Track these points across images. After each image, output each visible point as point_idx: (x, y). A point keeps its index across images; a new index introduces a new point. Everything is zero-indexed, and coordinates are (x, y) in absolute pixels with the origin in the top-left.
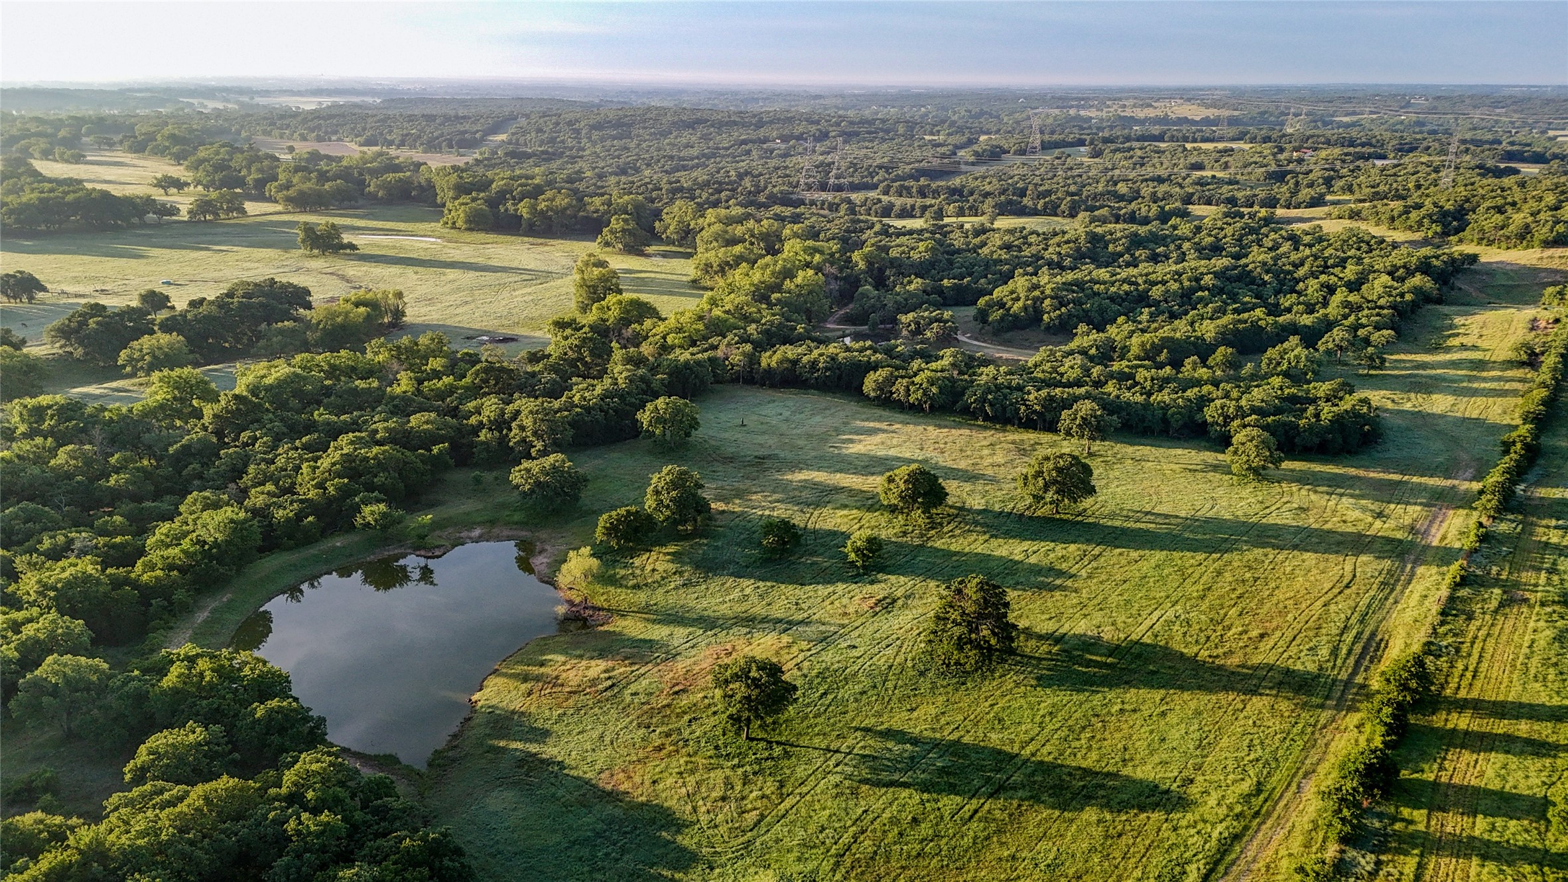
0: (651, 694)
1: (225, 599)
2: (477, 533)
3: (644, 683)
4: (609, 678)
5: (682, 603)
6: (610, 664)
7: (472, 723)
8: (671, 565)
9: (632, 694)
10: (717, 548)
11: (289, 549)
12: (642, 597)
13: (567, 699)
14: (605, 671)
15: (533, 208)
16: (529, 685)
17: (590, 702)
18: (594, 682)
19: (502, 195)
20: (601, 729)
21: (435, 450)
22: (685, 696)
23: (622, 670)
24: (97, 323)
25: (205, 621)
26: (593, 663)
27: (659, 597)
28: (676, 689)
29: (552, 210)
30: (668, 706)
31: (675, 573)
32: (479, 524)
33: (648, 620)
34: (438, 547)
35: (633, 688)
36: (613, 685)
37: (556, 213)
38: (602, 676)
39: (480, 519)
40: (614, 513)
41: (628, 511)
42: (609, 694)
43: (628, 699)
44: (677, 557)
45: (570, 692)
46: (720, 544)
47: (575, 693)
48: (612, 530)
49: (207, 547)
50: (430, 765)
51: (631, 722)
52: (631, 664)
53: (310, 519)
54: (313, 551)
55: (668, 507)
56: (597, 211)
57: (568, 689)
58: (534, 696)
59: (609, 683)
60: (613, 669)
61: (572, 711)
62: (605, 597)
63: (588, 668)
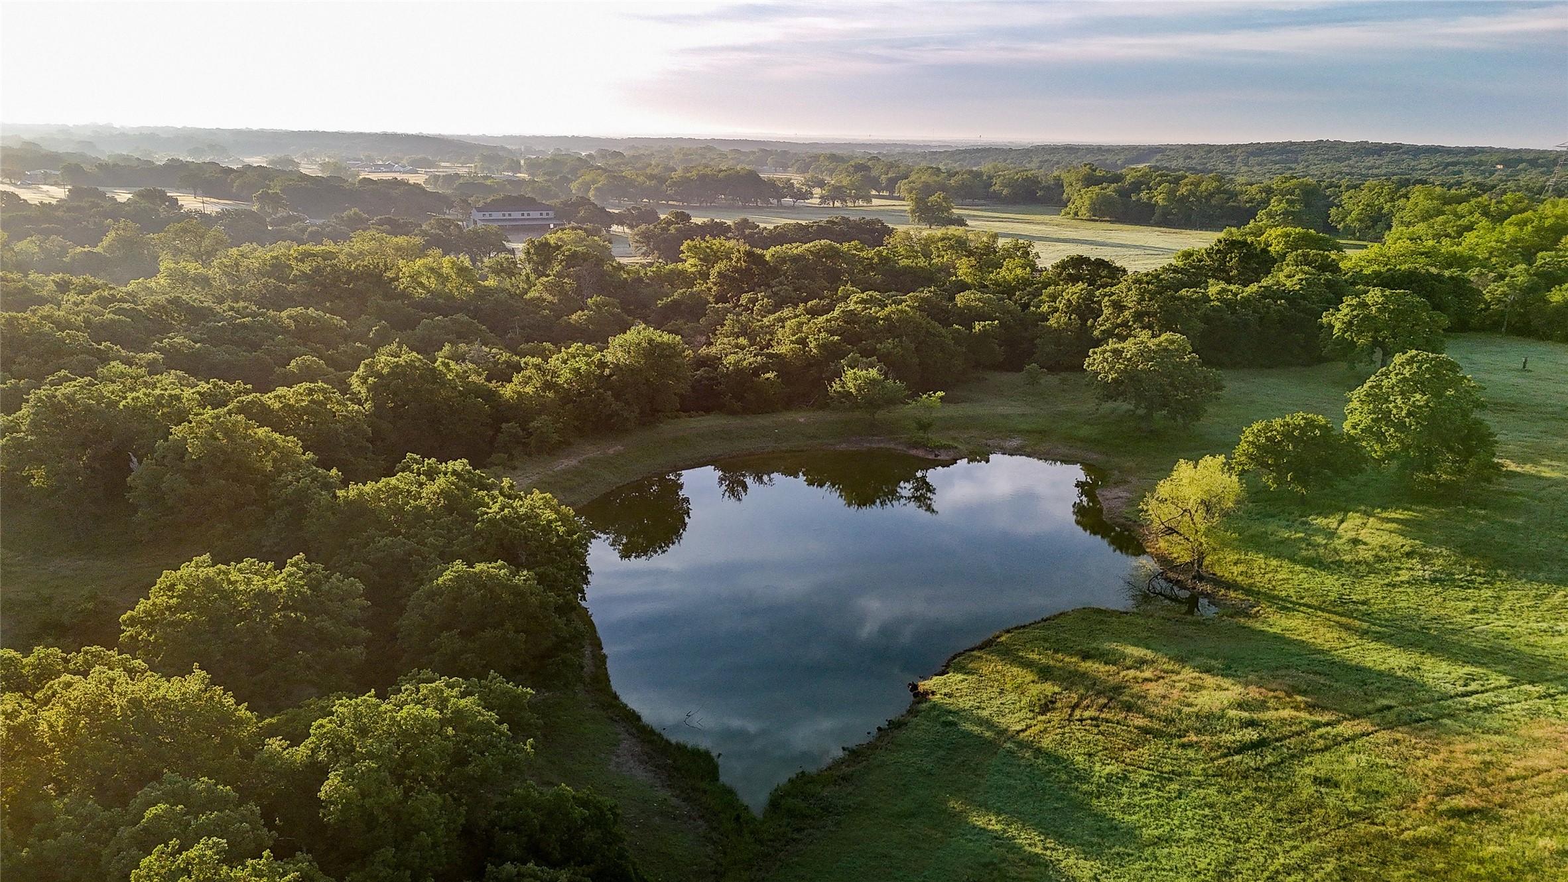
0: (1378, 795)
1: (611, 451)
2: (1015, 443)
3: (1352, 760)
4: (1252, 723)
5: (1434, 612)
6: (1254, 693)
7: (902, 735)
8: (1401, 540)
9: (1317, 781)
10: (1513, 528)
11: (733, 413)
12: (1331, 584)
13: (1136, 745)
14: (1240, 706)
15: (1171, 193)
16: (1050, 688)
17: (1197, 769)
18: (1208, 721)
19: (1137, 186)
20: (1223, 849)
21: (978, 326)
22: (1491, 831)
23: (1286, 713)
24: (677, 229)
25: (565, 472)
26: (1209, 680)
27: (1370, 590)
28: (1459, 802)
29: (1194, 195)
30: (1438, 843)
31: (1409, 555)
32: (1020, 432)
33: (1347, 628)
34: (947, 448)
35: (1320, 765)
36: (1260, 744)
37: (1199, 200)
38: (1232, 713)
39: (1023, 426)
40: (1277, 423)
41: (1310, 424)
42: (1248, 760)
43: (1307, 791)
44: (1408, 528)
45: (1145, 731)
46: (1519, 522)
47: (1158, 734)
48: (1267, 453)
49: (607, 372)
50: (774, 804)
51: (1319, 857)
52: (1311, 708)
53: (771, 375)
54: (765, 421)
55: (1401, 426)
56: (1251, 201)
57: (1140, 721)
58: (1055, 716)
59: (1252, 735)
60: (1263, 706)
61: (1144, 776)
62: (1241, 568)
63: (1196, 688)
